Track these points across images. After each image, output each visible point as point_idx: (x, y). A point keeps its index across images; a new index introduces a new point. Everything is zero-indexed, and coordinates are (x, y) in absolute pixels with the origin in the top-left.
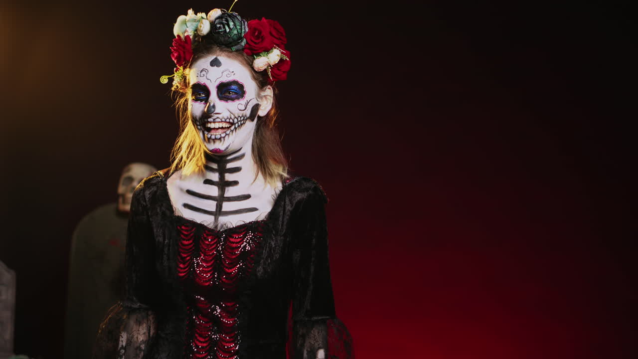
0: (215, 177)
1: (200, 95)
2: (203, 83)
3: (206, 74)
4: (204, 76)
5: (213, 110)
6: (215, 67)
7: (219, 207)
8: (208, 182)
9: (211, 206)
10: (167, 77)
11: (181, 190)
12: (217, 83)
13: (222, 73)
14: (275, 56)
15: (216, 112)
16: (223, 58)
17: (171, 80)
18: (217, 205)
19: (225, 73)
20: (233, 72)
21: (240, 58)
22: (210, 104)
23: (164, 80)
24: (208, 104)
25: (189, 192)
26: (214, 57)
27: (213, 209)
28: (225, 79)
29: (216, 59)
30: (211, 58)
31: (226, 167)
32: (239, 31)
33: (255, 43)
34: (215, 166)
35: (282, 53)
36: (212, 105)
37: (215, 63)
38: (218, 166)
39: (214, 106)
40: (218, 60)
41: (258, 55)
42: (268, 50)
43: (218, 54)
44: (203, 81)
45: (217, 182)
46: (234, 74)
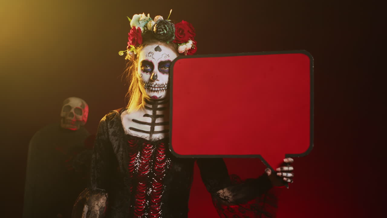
0: (150, 113)
1: (147, 67)
2: (150, 60)
3: (152, 55)
4: (151, 56)
5: (156, 78)
6: (158, 52)
7: (152, 129)
8: (146, 115)
9: (148, 128)
10: (123, 52)
11: (129, 120)
12: (159, 61)
13: (162, 55)
14: (189, 45)
15: (157, 79)
16: (162, 47)
17: (125, 54)
18: (151, 128)
19: (164, 56)
20: (168, 55)
21: (172, 47)
22: (154, 74)
23: (121, 53)
24: (153, 74)
25: (134, 121)
26: (157, 45)
27: (149, 130)
28: (163, 59)
29: (158, 46)
30: (155, 46)
31: (157, 107)
32: (172, 31)
33: (180, 38)
34: (151, 106)
35: (193, 43)
36: (155, 75)
37: (158, 49)
38: (153, 106)
39: (156, 76)
40: (159, 48)
41: (180, 44)
42: (186, 42)
43: (159, 44)
44: (150, 59)
45: (151, 115)
46: (169, 56)
